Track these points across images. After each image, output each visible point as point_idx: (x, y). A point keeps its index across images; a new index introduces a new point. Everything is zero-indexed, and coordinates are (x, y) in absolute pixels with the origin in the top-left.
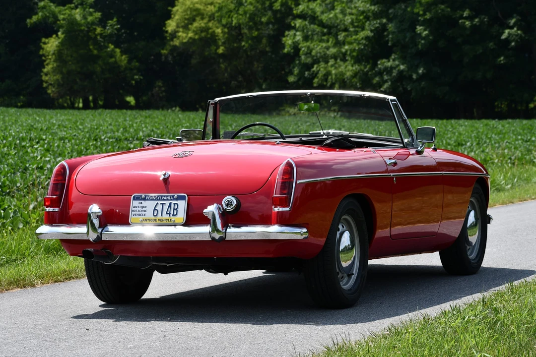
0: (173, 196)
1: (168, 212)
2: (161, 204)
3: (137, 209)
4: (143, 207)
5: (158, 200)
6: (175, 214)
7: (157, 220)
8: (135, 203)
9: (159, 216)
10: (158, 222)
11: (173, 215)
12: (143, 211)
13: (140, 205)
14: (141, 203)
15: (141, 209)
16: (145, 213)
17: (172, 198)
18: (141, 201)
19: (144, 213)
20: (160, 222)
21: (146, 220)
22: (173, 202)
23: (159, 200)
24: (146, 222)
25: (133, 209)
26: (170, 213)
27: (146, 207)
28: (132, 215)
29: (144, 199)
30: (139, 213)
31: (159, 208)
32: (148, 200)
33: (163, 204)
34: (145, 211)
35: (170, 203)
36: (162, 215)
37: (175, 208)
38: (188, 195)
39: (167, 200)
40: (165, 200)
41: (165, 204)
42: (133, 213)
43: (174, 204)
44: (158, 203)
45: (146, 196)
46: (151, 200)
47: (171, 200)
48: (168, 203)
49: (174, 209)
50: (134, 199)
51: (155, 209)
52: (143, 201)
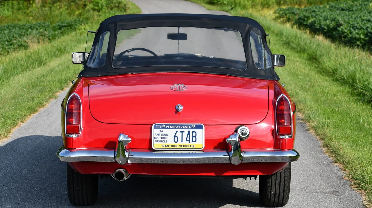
0: (191, 126)
1: (188, 139)
2: (180, 132)
3: (159, 136)
4: (164, 134)
5: (177, 129)
6: (194, 140)
7: (179, 146)
8: (156, 131)
9: (179, 143)
10: (179, 147)
11: (193, 141)
12: (164, 138)
13: (161, 133)
14: (162, 131)
15: (162, 136)
16: (167, 140)
17: (190, 127)
18: (161, 130)
19: (165, 140)
20: (181, 147)
21: (168, 146)
22: (191, 131)
23: (179, 129)
24: (168, 148)
25: (155, 136)
26: (189, 140)
27: (167, 135)
28: (155, 142)
29: (165, 128)
30: (161, 140)
31: (179, 135)
32: (167, 128)
33: (182, 132)
34: (167, 138)
35: (189, 132)
36: (182, 142)
37: (194, 135)
38: (204, 125)
39: (186, 129)
40: (184, 129)
41: (184, 132)
42: (155, 140)
43: (193, 132)
44: (177, 132)
45: (166, 125)
46: (171, 129)
47: (190, 129)
48: (186, 131)
49: (193, 137)
50: (155, 128)
51: (175, 137)
52: (164, 130)
